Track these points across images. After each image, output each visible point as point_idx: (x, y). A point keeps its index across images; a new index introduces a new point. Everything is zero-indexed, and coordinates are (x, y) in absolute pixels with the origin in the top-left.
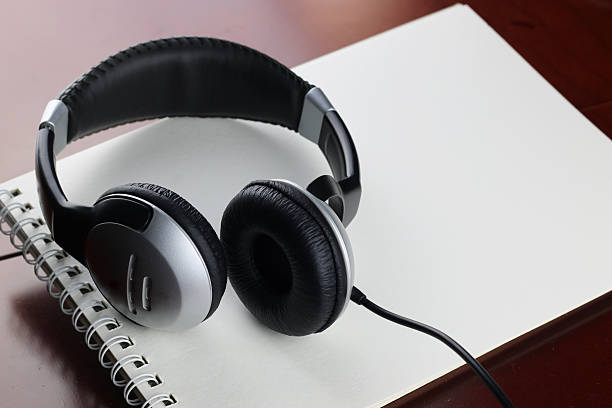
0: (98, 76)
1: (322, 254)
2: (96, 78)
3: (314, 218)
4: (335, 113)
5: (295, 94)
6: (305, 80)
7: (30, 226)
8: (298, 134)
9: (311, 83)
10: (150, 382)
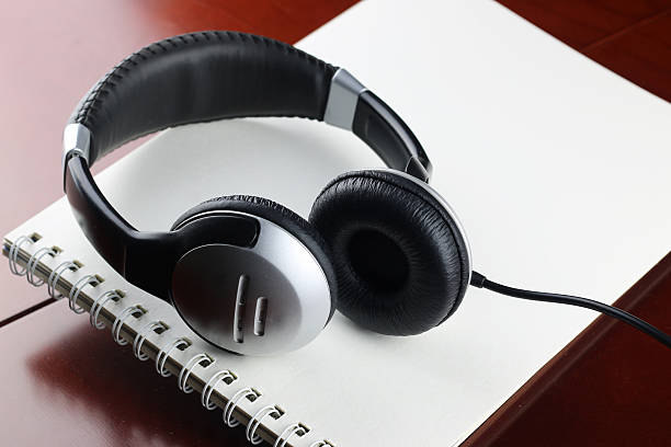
0: (109, 90)
1: (444, 239)
2: (107, 92)
3: (427, 202)
4: (369, 92)
5: (319, 78)
6: (327, 62)
7: (68, 270)
8: (323, 123)
9: (334, 65)
10: (271, 415)
